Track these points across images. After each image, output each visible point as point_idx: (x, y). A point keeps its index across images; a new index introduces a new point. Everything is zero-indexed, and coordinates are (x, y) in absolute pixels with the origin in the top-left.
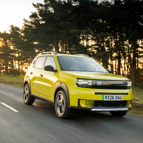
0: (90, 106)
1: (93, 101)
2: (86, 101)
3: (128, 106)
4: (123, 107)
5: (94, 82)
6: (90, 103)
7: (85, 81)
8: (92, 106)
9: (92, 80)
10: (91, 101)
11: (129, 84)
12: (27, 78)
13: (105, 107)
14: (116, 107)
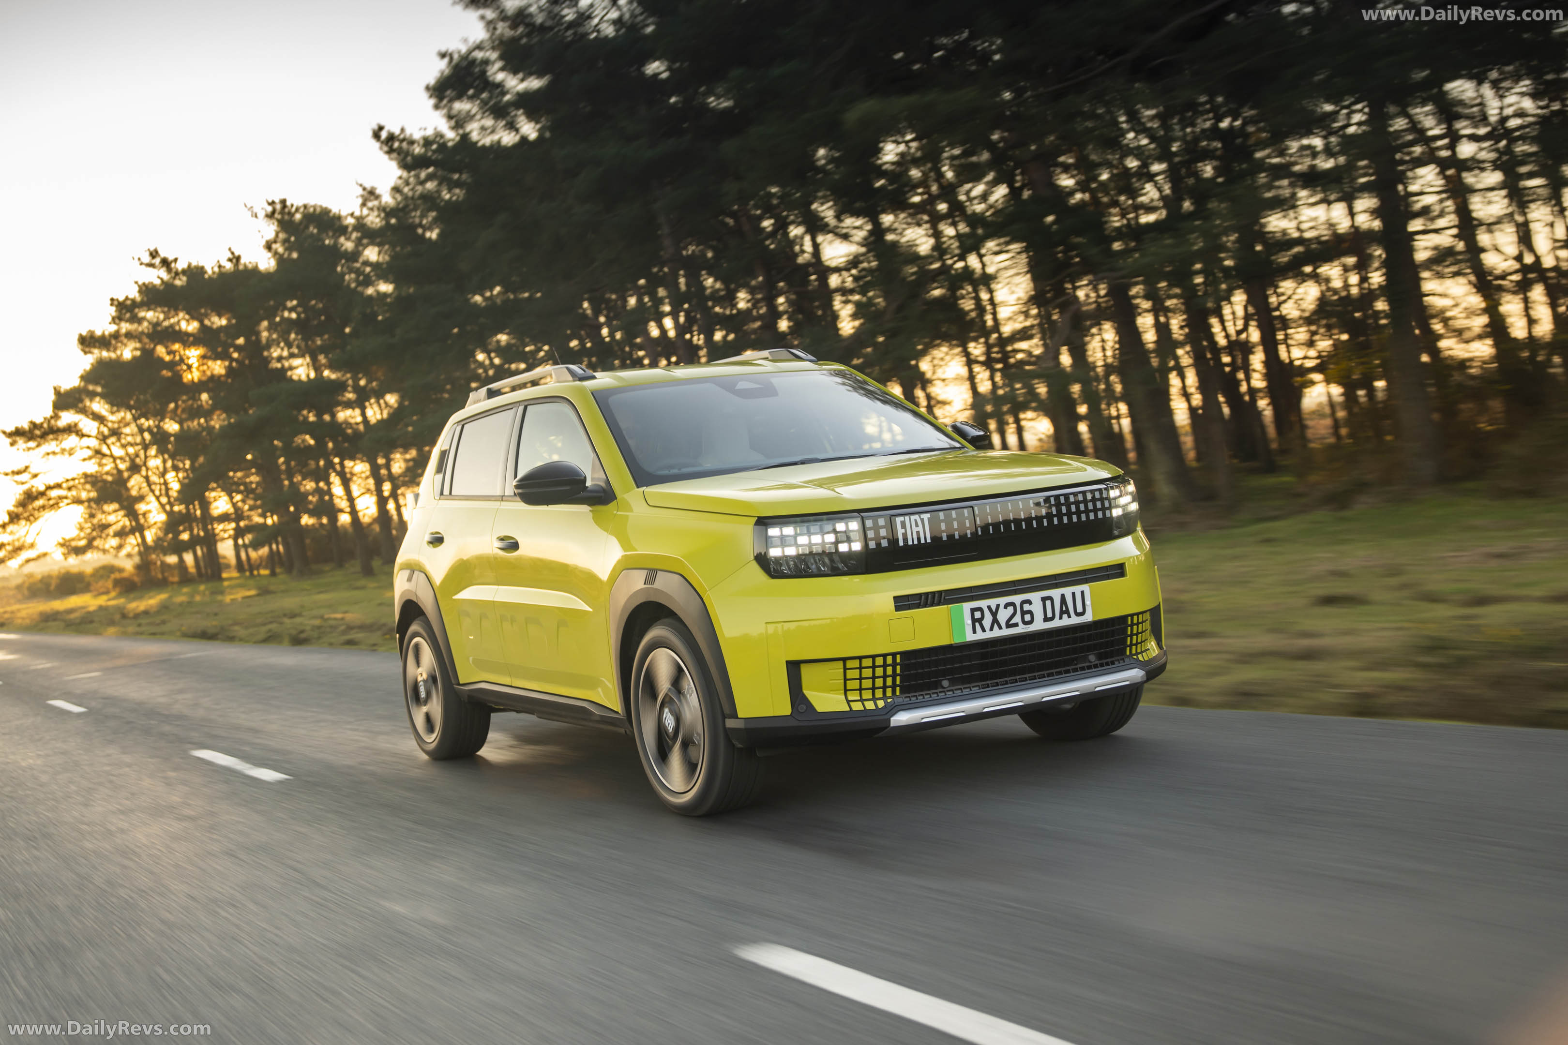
0: (879, 699)
1: (889, 660)
2: (842, 670)
3: (1137, 654)
4: (1107, 664)
5: (876, 528)
6: (874, 678)
7: (814, 528)
8: (889, 692)
9: (860, 513)
10: (879, 661)
11: (1123, 501)
12: (410, 579)
13: (980, 684)
14: (1060, 673)
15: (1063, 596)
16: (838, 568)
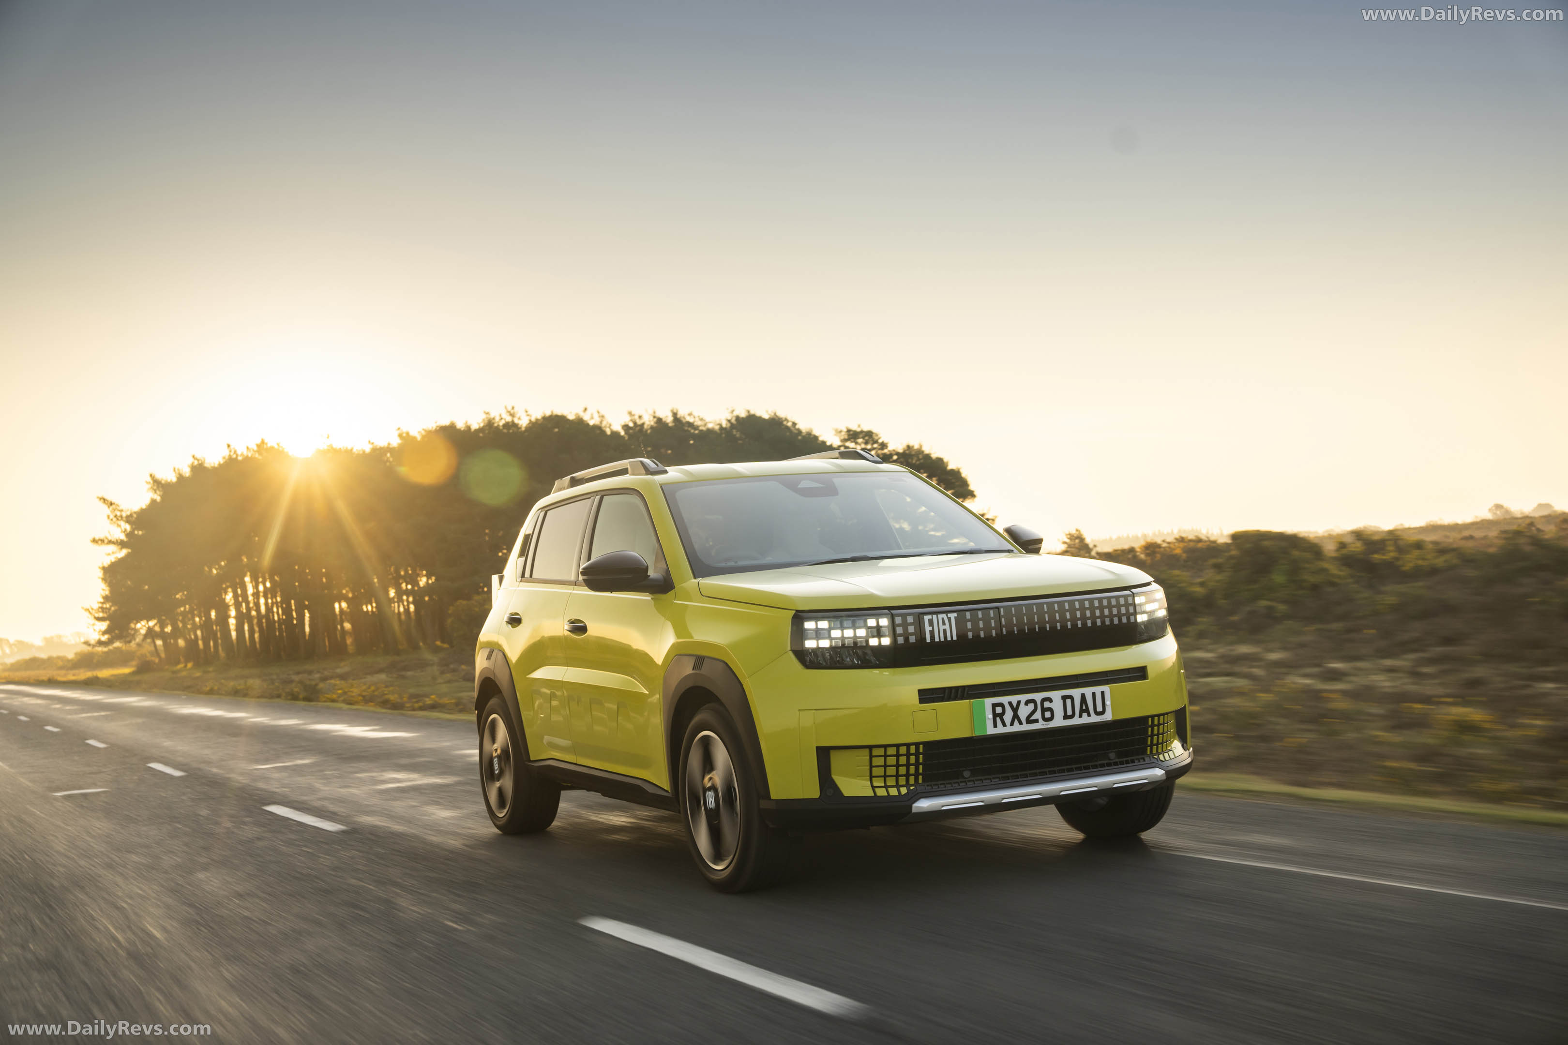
0: (903, 786)
1: (913, 749)
2: (868, 758)
3: (1158, 753)
4: (1127, 762)
5: (905, 625)
6: (898, 766)
7: (846, 623)
8: (912, 780)
9: (890, 610)
10: (903, 750)
11: (1149, 607)
12: (489, 658)
13: (1000, 776)
14: (1079, 769)
15: (1083, 696)
16: (870, 661)
